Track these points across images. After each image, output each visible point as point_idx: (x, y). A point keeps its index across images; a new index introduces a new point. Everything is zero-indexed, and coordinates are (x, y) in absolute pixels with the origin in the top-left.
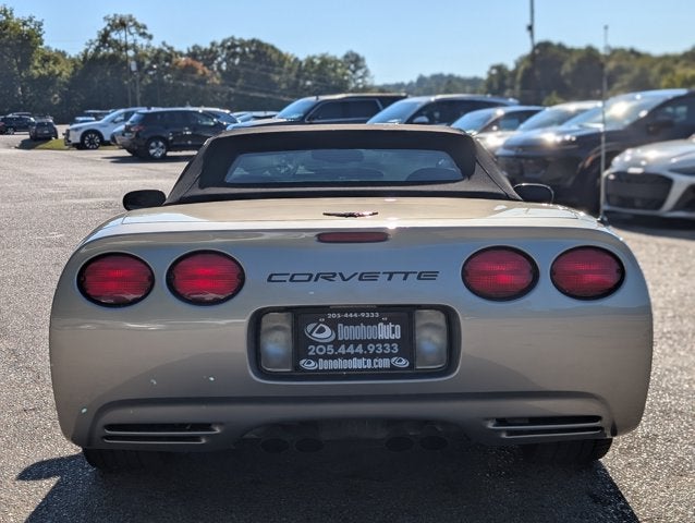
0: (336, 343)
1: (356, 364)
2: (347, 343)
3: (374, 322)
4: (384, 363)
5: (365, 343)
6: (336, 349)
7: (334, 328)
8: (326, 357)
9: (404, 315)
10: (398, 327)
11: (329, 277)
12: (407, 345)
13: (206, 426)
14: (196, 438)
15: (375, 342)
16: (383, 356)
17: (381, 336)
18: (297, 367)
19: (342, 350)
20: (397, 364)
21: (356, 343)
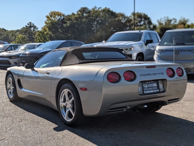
0: (148, 88)
1: (152, 91)
2: (150, 87)
3: (153, 83)
4: (156, 91)
5: (152, 87)
6: (148, 89)
7: (147, 85)
8: (147, 91)
9: (157, 81)
10: (156, 84)
11: (149, 75)
12: (158, 87)
13: (126, 107)
14: (123, 110)
15: (154, 87)
16: (155, 90)
17: (154, 86)
18: (143, 93)
19: (149, 89)
20: (158, 91)
21: (151, 87)
